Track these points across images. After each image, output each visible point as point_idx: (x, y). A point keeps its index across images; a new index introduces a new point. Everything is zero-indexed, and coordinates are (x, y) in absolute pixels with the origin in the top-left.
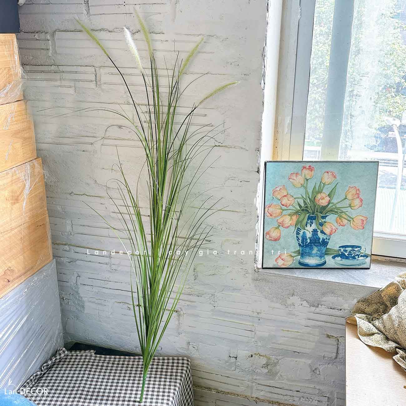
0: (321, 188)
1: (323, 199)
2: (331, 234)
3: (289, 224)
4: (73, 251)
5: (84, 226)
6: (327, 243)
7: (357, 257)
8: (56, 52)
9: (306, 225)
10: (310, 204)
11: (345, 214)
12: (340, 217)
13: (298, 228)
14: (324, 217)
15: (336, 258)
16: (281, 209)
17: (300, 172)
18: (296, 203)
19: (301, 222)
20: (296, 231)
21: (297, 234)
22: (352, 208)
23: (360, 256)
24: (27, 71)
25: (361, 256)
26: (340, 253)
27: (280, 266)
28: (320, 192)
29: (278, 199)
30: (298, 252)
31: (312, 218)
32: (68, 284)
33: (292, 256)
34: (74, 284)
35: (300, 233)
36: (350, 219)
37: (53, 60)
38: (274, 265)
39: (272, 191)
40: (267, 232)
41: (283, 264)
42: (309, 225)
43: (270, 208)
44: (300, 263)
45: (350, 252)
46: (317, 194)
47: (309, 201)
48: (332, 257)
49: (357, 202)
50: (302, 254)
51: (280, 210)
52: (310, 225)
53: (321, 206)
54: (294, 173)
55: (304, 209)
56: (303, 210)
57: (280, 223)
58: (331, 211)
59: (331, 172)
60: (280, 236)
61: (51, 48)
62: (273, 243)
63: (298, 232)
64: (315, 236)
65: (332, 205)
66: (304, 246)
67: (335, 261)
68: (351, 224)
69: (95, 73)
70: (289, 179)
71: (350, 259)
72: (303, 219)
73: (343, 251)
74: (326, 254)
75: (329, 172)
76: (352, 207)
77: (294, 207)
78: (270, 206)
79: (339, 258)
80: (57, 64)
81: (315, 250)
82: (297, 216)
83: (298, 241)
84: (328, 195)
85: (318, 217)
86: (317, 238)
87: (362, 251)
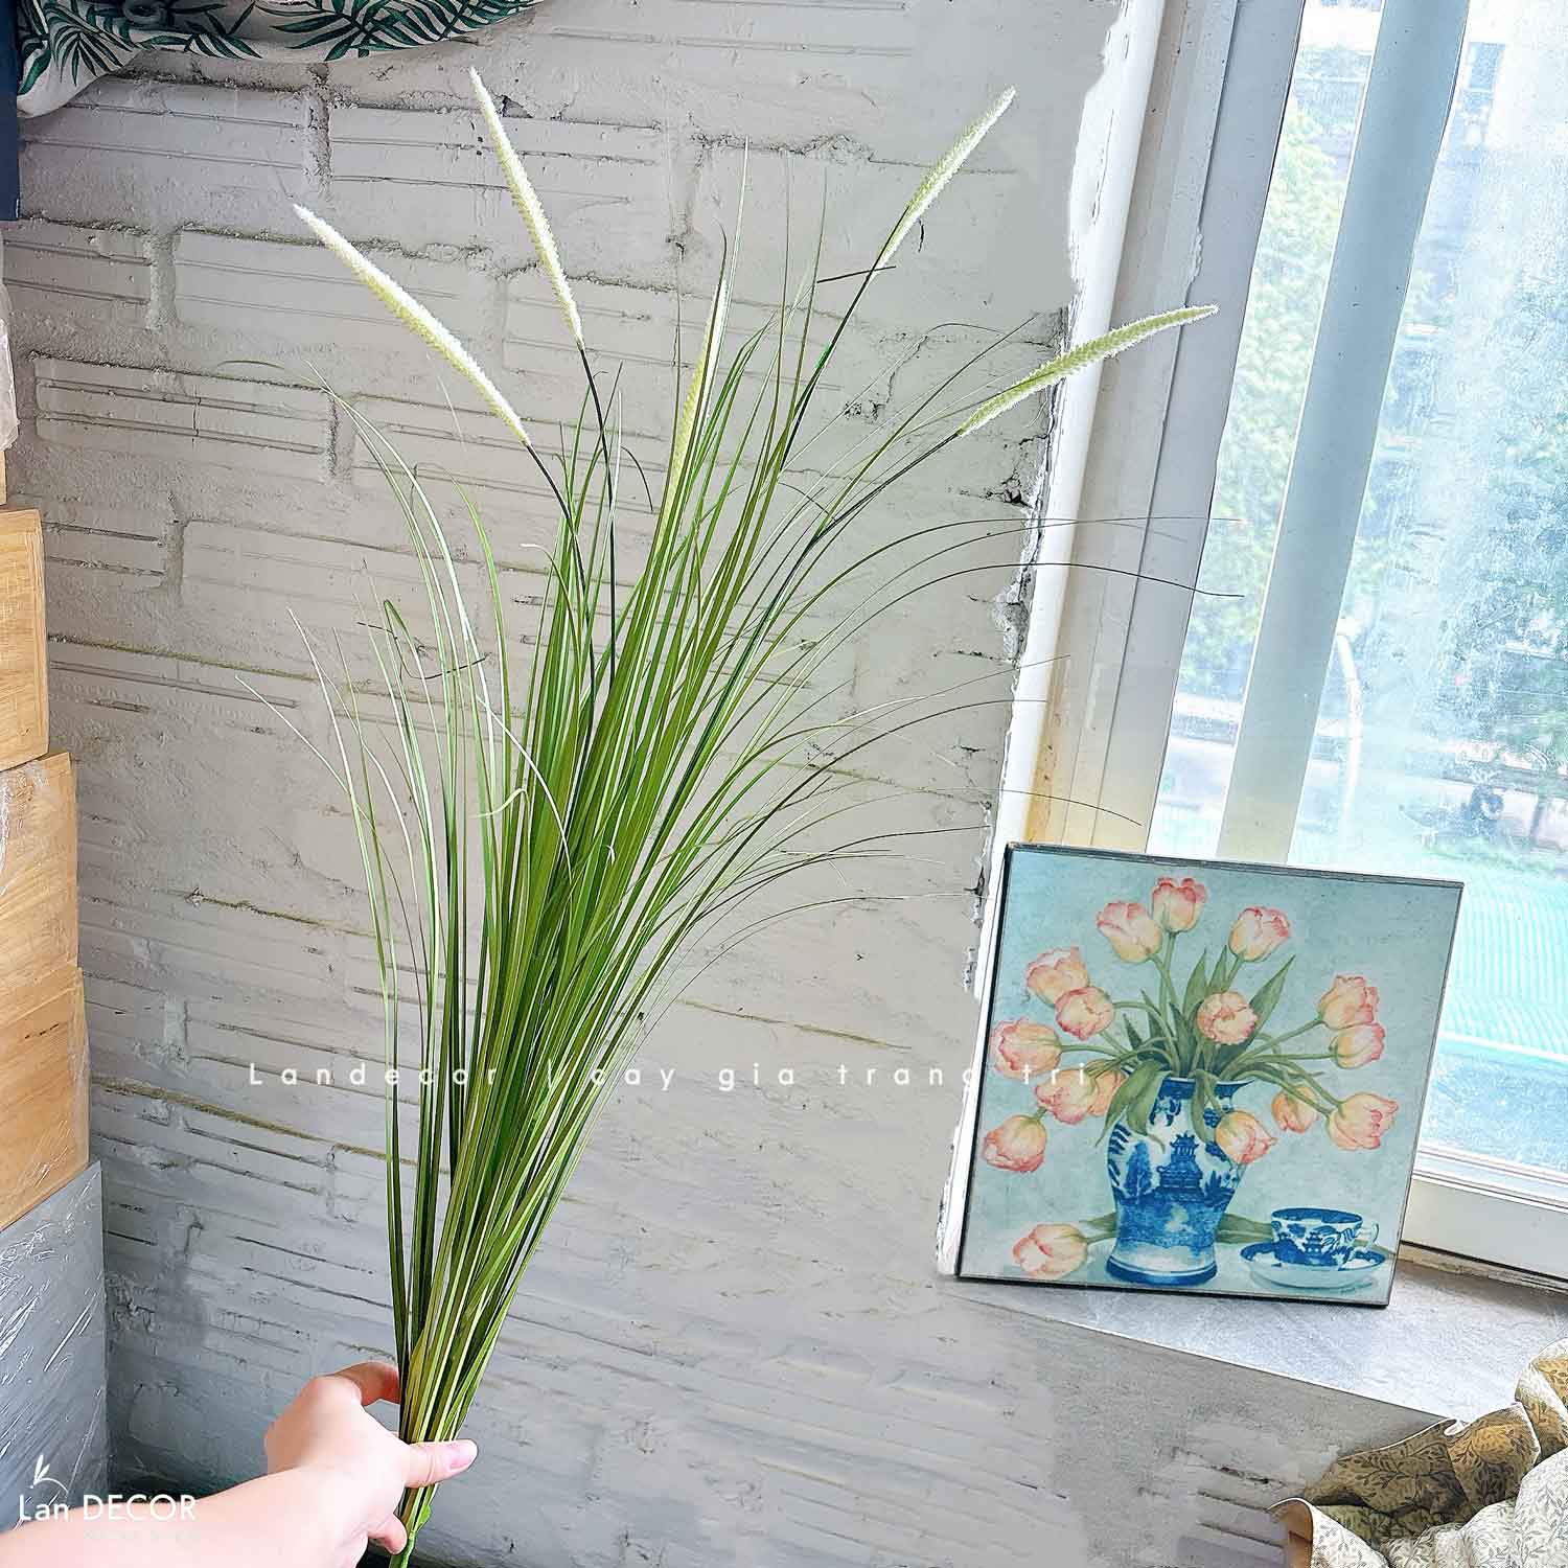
0: (1225, 970)
1: (1228, 1016)
2: (1246, 1160)
3: (1084, 1110)
4: (181, 1122)
5: (233, 1028)
6: (1228, 1195)
7: (1339, 1258)
8: (175, 316)
9: (1152, 1117)
10: (1175, 1033)
11: (1313, 1084)
12: (1291, 1095)
13: (1117, 1126)
14: (1224, 1091)
15: (1258, 1257)
16: (1057, 1042)
17: (1146, 903)
18: (1118, 1025)
19: (1134, 1102)
20: (1108, 1137)
21: (1111, 1150)
22: (1341, 1061)
23: (1352, 1253)
24: (50, 383)
25: (1359, 1255)
26: (1277, 1239)
27: (1030, 1274)
28: (1218, 986)
29: (1046, 1002)
30: (1110, 1225)
31: (1174, 1092)
32: (154, 1253)
33: (1080, 1237)
34: (176, 1253)
35: (1123, 1149)
36: (1331, 1106)
37: (163, 348)
38: (1006, 1268)
39: (1024, 966)
40: (989, 1134)
41: (1044, 1268)
42: (1161, 1118)
43: (1014, 1035)
44: (1113, 1268)
45: (1314, 1238)
46: (1207, 996)
47: (1171, 1021)
48: (1243, 1251)
49: (1360, 1041)
50: (1126, 1233)
51: (1053, 1048)
52: (1168, 1116)
53: (1218, 1046)
54: (1120, 904)
55: (1149, 1052)
56: (1143, 1056)
57: (1049, 1102)
58: (1258, 1066)
59: (1272, 912)
60: (1042, 1152)
61: (154, 297)
62: (1014, 1178)
63: (1118, 1144)
64: (1182, 1164)
65: (1264, 1043)
66: (1134, 1199)
67: (1251, 1267)
68: (1332, 1126)
69: (332, 418)
70: (1099, 924)
71: (1310, 1264)
72: (1141, 1094)
73: (1287, 1231)
74: (1221, 1239)
75: (1262, 912)
76: (1342, 1056)
77: (1110, 1040)
78: (1012, 1029)
79: (1270, 1259)
80: (178, 367)
81: (1178, 1220)
82: (1119, 1075)
83: (1114, 1179)
84: (1250, 1003)
85: (1203, 1087)
86: (1189, 1171)
87: (1362, 1235)
